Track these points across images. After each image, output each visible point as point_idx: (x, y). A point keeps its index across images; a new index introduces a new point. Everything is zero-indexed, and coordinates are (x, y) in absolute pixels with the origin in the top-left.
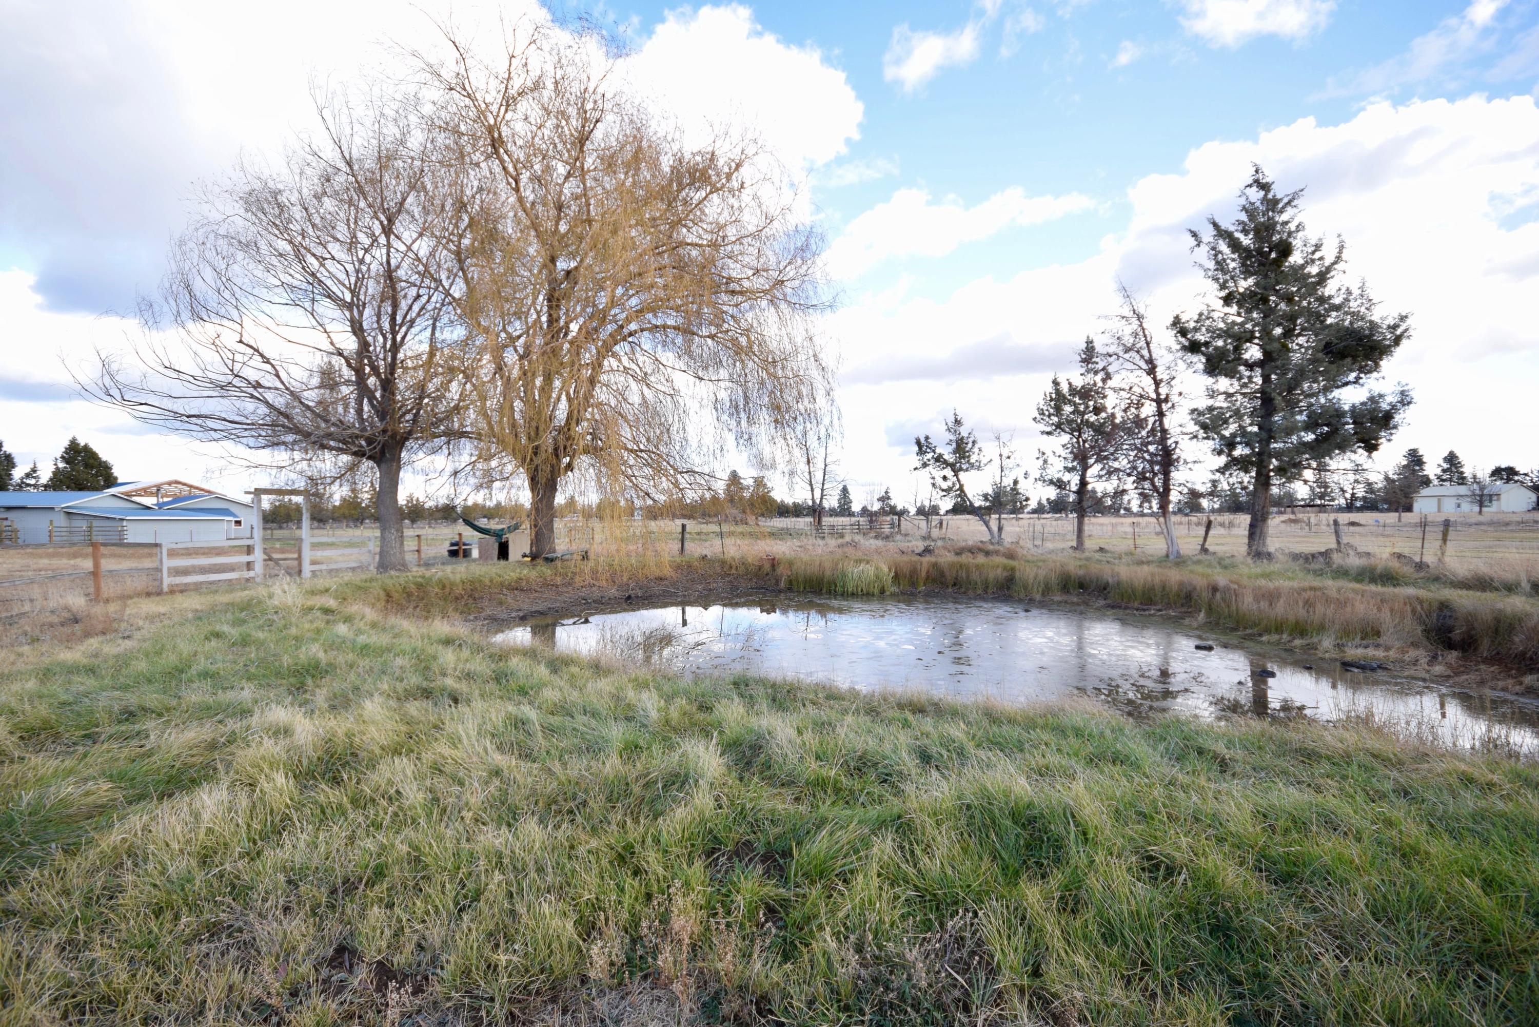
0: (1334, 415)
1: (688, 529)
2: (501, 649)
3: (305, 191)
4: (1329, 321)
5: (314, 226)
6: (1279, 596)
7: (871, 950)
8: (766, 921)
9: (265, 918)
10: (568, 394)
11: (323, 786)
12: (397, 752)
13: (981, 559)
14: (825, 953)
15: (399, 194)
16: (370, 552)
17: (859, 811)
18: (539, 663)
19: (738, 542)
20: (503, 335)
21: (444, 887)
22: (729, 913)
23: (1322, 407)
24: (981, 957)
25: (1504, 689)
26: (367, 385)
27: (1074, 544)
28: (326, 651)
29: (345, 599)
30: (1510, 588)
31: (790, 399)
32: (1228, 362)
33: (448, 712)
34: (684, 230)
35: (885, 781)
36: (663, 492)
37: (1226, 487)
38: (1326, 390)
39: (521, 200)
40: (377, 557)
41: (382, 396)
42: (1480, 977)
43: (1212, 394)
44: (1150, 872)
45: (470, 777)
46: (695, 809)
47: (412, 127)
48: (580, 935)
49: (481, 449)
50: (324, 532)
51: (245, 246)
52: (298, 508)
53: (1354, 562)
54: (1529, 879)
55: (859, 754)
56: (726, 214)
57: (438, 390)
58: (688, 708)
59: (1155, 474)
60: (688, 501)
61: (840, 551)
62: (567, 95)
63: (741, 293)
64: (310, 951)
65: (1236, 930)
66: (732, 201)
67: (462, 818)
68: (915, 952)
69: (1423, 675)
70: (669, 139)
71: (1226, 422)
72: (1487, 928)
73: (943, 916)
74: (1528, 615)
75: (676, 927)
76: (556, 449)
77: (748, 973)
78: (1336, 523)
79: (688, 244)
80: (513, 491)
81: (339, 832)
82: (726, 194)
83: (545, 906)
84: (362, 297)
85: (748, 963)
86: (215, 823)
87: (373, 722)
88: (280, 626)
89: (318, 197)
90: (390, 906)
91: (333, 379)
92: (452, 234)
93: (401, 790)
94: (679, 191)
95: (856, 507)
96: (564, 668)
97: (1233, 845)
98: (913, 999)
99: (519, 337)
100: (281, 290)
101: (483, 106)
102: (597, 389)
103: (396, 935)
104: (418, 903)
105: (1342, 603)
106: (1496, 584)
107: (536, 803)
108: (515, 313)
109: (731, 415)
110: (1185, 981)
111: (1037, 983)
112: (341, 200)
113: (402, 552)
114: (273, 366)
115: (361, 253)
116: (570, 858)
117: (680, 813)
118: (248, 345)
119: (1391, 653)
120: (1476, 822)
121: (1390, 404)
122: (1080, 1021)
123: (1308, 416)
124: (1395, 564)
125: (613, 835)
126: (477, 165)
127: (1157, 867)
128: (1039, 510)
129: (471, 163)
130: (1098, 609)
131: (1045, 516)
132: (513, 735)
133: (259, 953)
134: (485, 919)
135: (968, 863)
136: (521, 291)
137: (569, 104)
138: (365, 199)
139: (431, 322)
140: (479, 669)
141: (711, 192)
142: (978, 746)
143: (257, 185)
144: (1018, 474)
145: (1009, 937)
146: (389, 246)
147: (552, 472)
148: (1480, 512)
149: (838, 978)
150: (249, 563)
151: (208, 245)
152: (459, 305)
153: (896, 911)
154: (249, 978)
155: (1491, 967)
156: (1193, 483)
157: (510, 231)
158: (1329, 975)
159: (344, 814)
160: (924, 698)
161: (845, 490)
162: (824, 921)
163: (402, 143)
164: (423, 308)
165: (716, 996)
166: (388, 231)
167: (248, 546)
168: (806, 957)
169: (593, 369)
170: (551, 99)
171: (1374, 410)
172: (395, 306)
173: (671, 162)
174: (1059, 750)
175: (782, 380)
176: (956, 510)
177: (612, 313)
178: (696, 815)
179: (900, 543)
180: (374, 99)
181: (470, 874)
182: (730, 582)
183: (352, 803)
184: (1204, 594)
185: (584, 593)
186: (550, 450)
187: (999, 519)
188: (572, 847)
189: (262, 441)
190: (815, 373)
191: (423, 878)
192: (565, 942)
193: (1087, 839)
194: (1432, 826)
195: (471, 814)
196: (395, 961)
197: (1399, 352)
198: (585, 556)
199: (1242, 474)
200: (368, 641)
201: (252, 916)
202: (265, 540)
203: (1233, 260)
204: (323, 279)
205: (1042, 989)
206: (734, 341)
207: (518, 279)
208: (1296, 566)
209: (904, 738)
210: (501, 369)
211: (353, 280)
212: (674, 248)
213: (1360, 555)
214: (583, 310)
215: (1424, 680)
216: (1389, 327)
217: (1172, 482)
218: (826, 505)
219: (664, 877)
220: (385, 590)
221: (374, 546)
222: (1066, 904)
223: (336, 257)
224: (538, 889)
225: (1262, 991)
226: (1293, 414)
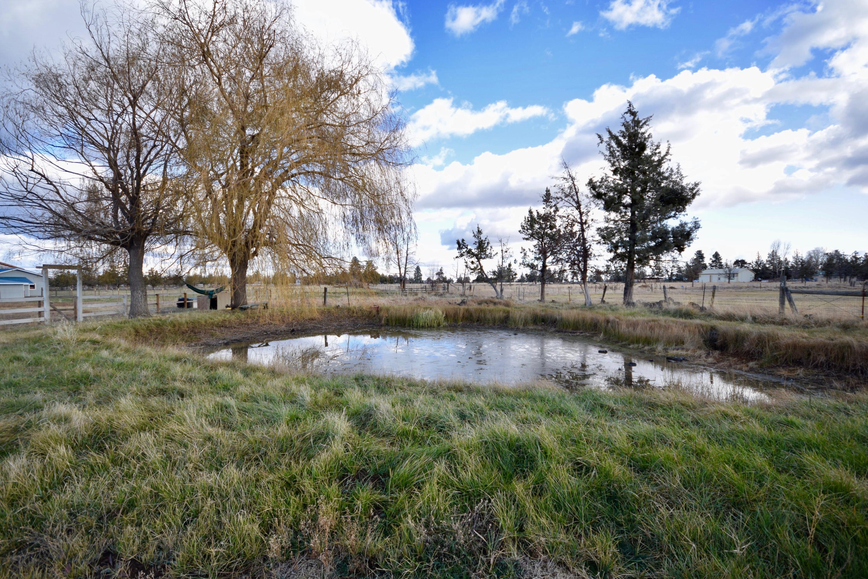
0: (663, 233)
1: (328, 290)
2: (212, 363)
3: (77, 76)
4: (663, 185)
5: (83, 98)
6: (638, 325)
7: (433, 525)
8: (375, 515)
9: (55, 537)
10: (254, 210)
11: (92, 453)
12: (142, 429)
13: (492, 307)
14: (408, 529)
15: (141, 82)
16: (124, 305)
17: (427, 449)
18: (237, 371)
19: (358, 298)
20: (211, 172)
21: (175, 510)
22: (353, 511)
23: (659, 228)
24: (492, 524)
25: (741, 369)
26: (120, 201)
27: (540, 298)
28: (93, 368)
29: (107, 334)
30: (743, 319)
31: (387, 217)
32: (615, 204)
33: (177, 403)
34: (325, 116)
35: (441, 431)
36: (313, 269)
37: (613, 269)
38: (661, 220)
39: (222, 90)
40: (129, 308)
41: (131, 208)
42: (735, 514)
43: (607, 220)
44: (578, 471)
45: (192, 442)
46: (333, 453)
47: (150, 40)
48: (262, 533)
49: (198, 242)
50: (93, 292)
51: (36, 109)
52: (74, 277)
53: (672, 307)
54: (756, 465)
55: (427, 416)
56: (350, 108)
57: (168, 205)
58: (328, 394)
59: (580, 262)
60: (328, 274)
61: (415, 302)
62: (252, 29)
63: (359, 155)
64: (86, 556)
65: (619, 498)
66: (353, 101)
67: (186, 468)
68: (457, 525)
69: (703, 363)
70: (315, 61)
71: (614, 235)
72: (737, 490)
73: (472, 503)
74: (751, 333)
75: (322, 523)
76: (247, 243)
77: (364, 545)
78: (664, 287)
79: (327, 124)
80: (220, 268)
81: (104, 481)
82: (350, 96)
83: (241, 518)
84: (116, 145)
85: (364, 539)
86: (18, 480)
87: (126, 411)
88: (62, 352)
89: (86, 80)
90: (139, 525)
91: (96, 196)
92: (177, 108)
93: (146, 453)
94: (321, 93)
95: (424, 278)
96: (252, 373)
97: (618, 454)
98: (457, 550)
99: (222, 174)
100: (60, 138)
101: (197, 31)
102: (273, 208)
103: (143, 542)
104: (158, 522)
105: (667, 328)
106: (736, 317)
107: (235, 456)
108: (219, 160)
109: (353, 225)
110: (595, 526)
111: (522, 535)
112: (101, 83)
113: (146, 305)
114: (55, 186)
115: (115, 117)
116: (256, 487)
117: (324, 456)
118: (37, 173)
119: (689, 352)
120: (729, 436)
121: (690, 228)
122: (543, 553)
123: (652, 233)
124: (691, 308)
125: (283, 472)
126: (194, 67)
127: (581, 468)
128: (522, 280)
129: (189, 65)
130: (551, 333)
131: (525, 283)
132: (219, 415)
133: (52, 559)
134: (202, 528)
135: (486, 473)
136: (223, 146)
137: (252, 34)
138: (118, 83)
139: (163, 162)
140: (197, 376)
141: (341, 95)
142: (491, 409)
143: (44, 71)
144: (511, 260)
145: (507, 512)
146: (134, 113)
147: (245, 256)
148: (729, 282)
149: (415, 543)
150: (40, 313)
151: (10, 108)
152: (182, 153)
153: (447, 503)
154: (45, 576)
155: (739, 509)
156: (598, 267)
157: (215, 109)
158: (664, 517)
159: (107, 470)
160: (461, 384)
161: (418, 269)
162: (407, 511)
163: (143, 49)
164: (158, 153)
165: (345, 561)
166: (133, 104)
167: (39, 302)
168: (397, 533)
169: (270, 196)
170: (241, 30)
171: (683, 231)
172: (139, 151)
173: (317, 75)
174: (532, 409)
175: (383, 206)
176: (478, 280)
177: (281, 162)
178: (333, 456)
179: (448, 298)
180: (124, 21)
181: (192, 501)
182: (353, 321)
183: (112, 462)
184: (603, 324)
185: (265, 328)
186: (243, 243)
187: (501, 285)
188: (257, 480)
189: (48, 235)
190: (402, 204)
191: (160, 506)
192: (253, 538)
193: (547, 456)
194: (710, 439)
195: (192, 465)
196: (143, 558)
197: (695, 202)
198: (266, 307)
199: (621, 262)
200: (123, 361)
201: (45, 536)
202: (51, 297)
203: (618, 151)
204: (89, 132)
205: (524, 538)
206: (355, 182)
207: (221, 139)
208: (646, 309)
209: (451, 407)
210: (211, 194)
211: (110, 134)
212: (319, 126)
213: (675, 303)
214: (263, 160)
215: (704, 365)
216: (690, 189)
217: (588, 266)
218: (407, 276)
219: (315, 494)
220: (134, 328)
221: (127, 301)
222: (536, 491)
223: (99, 118)
224: (236, 508)
225: (632, 529)
226: (645, 232)
